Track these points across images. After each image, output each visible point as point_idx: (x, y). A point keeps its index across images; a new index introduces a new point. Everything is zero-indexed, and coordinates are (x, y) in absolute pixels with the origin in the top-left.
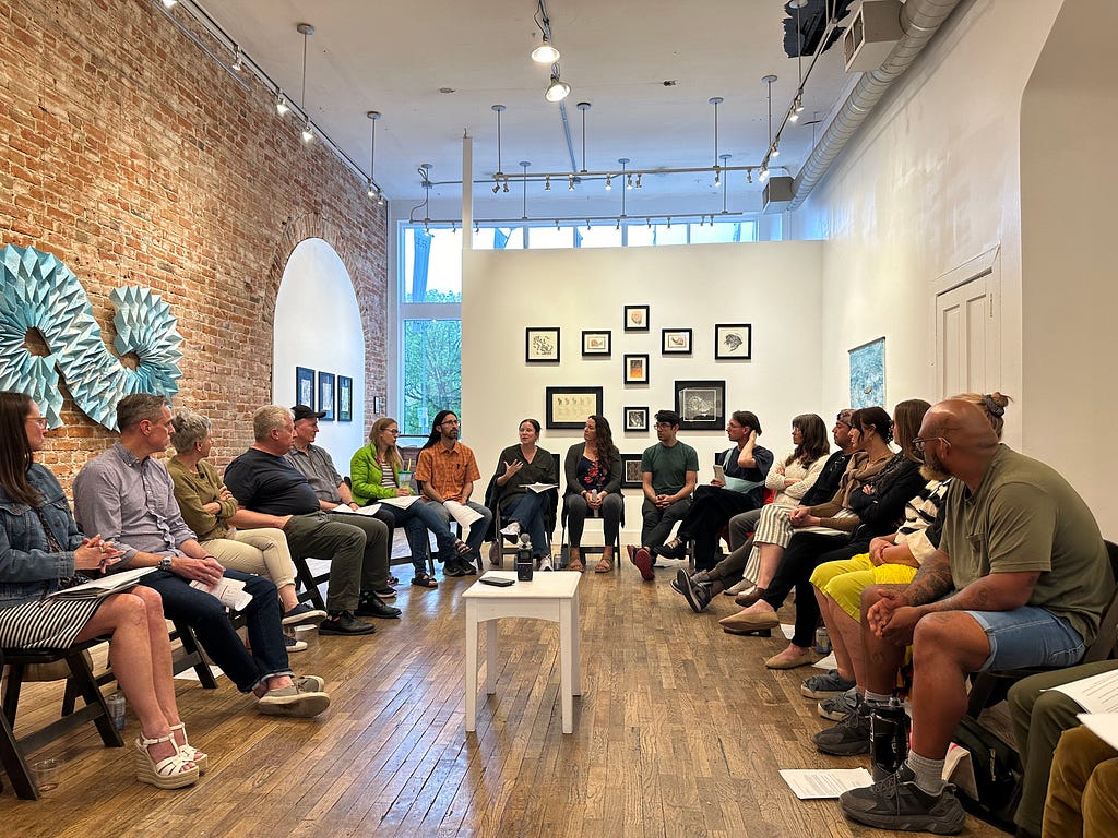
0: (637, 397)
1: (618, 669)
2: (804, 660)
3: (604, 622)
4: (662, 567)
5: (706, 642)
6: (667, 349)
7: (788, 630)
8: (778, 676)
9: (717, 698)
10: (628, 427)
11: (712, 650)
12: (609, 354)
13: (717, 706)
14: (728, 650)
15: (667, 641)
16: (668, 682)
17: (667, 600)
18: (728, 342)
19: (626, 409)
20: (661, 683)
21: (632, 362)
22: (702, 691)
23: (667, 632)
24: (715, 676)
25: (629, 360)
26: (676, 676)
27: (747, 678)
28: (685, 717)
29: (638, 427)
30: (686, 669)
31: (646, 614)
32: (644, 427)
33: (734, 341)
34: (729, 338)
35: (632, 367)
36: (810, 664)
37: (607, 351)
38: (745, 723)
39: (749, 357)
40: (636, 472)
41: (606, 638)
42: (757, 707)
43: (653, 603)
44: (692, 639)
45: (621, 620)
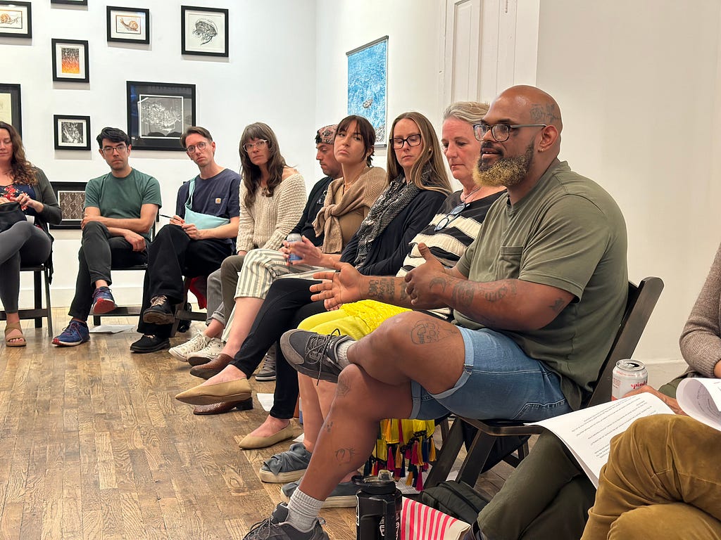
0: (72, 101)
1: (36, 472)
2: (285, 434)
3: (20, 410)
4: (110, 333)
5: (163, 424)
6: (114, 35)
7: (266, 400)
8: (253, 458)
9: (172, 494)
10: (61, 144)
11: (169, 433)
12: (29, 36)
13: (171, 505)
14: (190, 433)
15: (109, 427)
16: (107, 480)
17: (113, 375)
18: (198, 31)
19: (57, 118)
20: (96, 484)
21: (64, 50)
22: (152, 488)
23: (111, 417)
24: (170, 466)
25: (59, 47)
26: (119, 472)
27: (212, 463)
28: (127, 524)
29: (76, 144)
30: (133, 462)
31: (83, 395)
32: (85, 144)
33: (206, 31)
34: (200, 26)
35: (64, 57)
36: (289, 439)
37: (25, 32)
38: (208, 522)
39: (226, 55)
40: (73, 207)
41: (21, 432)
42: (223, 499)
43: (94, 381)
44: (143, 423)
45: (46, 406)
